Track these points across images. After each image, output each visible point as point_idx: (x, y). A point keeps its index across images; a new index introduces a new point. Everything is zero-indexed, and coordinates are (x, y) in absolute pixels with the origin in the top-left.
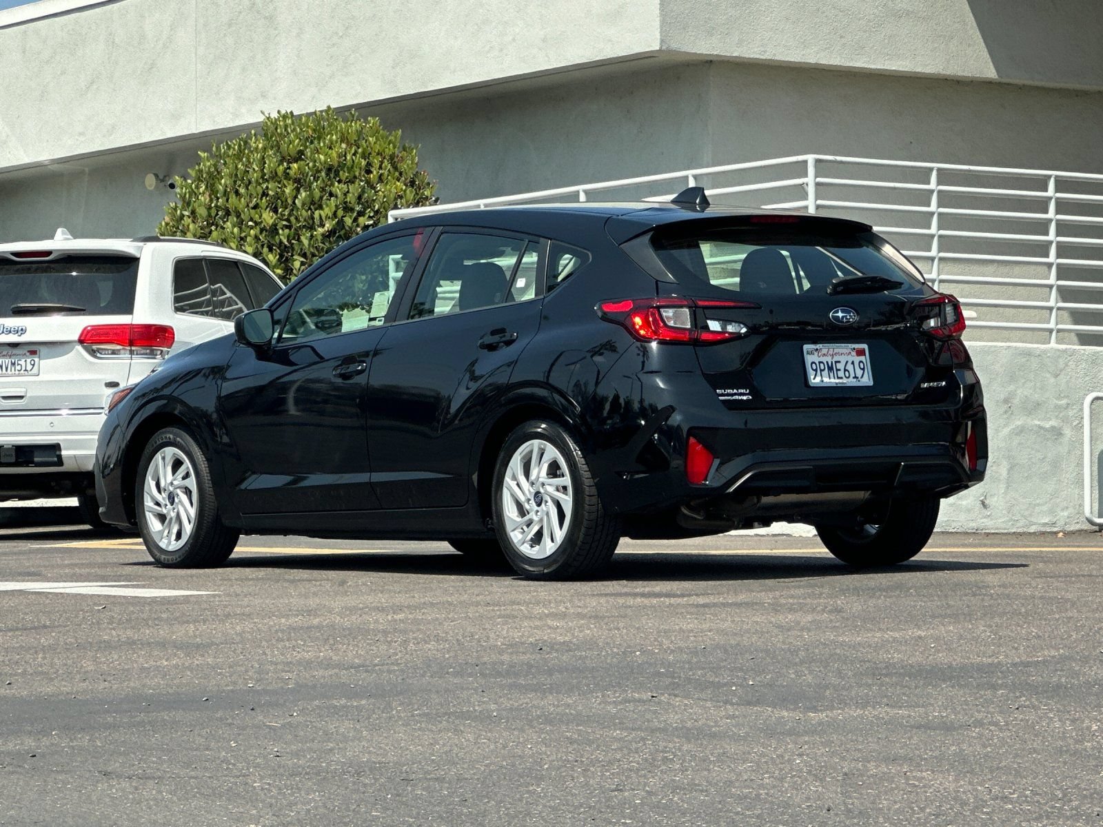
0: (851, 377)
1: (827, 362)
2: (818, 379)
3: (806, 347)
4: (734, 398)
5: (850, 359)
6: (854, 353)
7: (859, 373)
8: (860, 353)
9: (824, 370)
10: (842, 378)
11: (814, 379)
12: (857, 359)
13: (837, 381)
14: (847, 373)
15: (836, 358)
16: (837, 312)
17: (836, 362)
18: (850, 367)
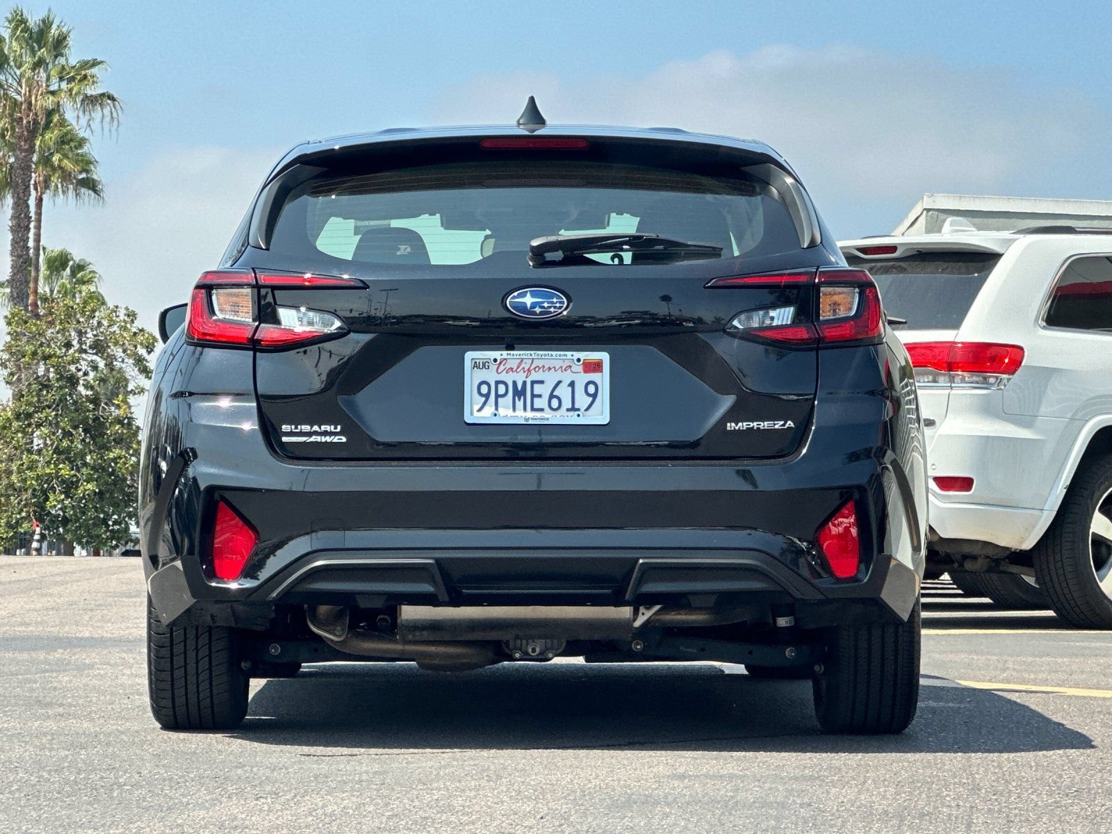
0: (564, 407)
1: (515, 383)
2: (489, 410)
3: (470, 356)
4: (313, 439)
5: (567, 377)
6: (580, 368)
7: (582, 401)
8: (593, 367)
9: (503, 396)
10: (542, 410)
11: (479, 410)
12: (582, 379)
13: (530, 414)
14: (555, 401)
15: (535, 376)
16: (523, 295)
17: (533, 383)
18: (564, 392)
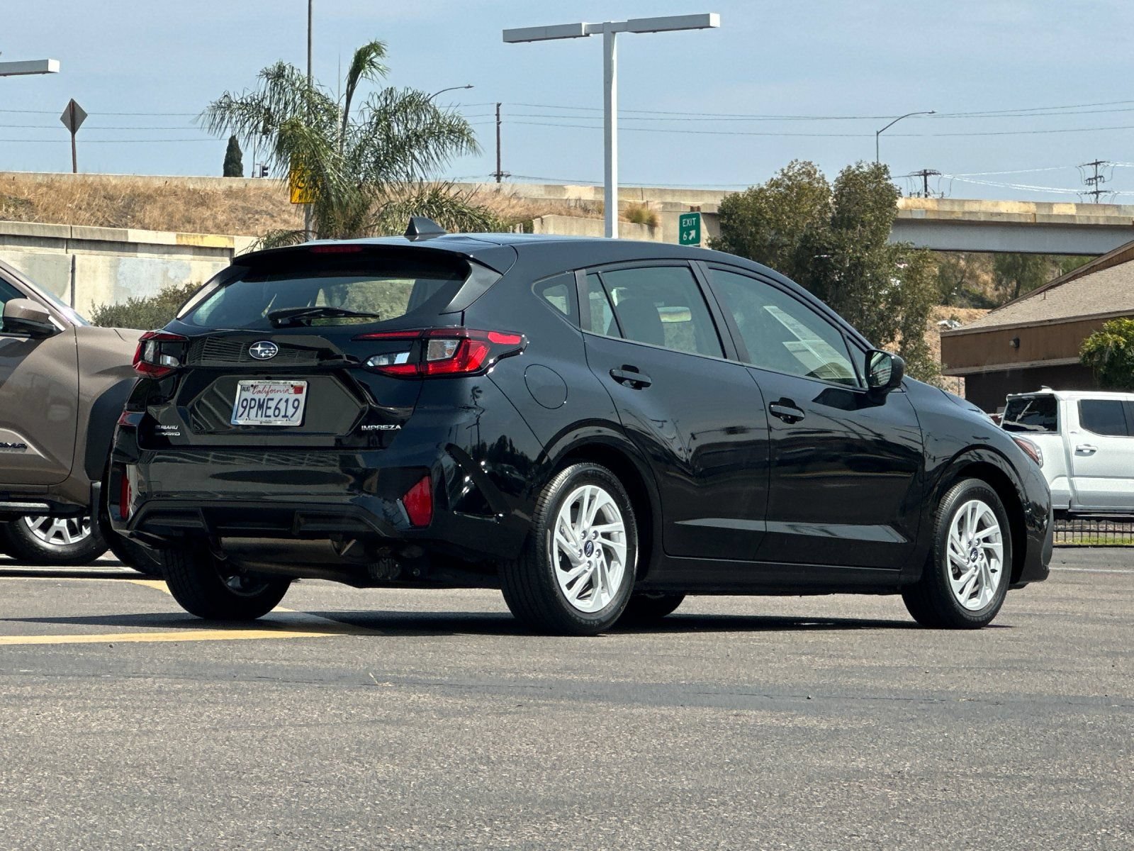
0: (281, 415)
1: (259, 400)
2: (245, 417)
3: (241, 383)
4: (167, 433)
5: (285, 396)
6: (292, 391)
7: (291, 411)
8: (298, 390)
9: (253, 408)
10: (269, 417)
12: (292, 397)
13: (263, 419)
14: (277, 411)
15: (270, 396)
16: (257, 346)
17: (269, 399)
18: (282, 406)
